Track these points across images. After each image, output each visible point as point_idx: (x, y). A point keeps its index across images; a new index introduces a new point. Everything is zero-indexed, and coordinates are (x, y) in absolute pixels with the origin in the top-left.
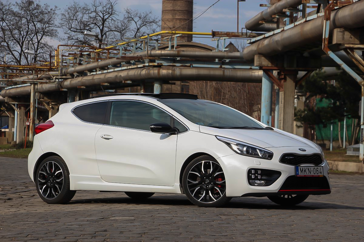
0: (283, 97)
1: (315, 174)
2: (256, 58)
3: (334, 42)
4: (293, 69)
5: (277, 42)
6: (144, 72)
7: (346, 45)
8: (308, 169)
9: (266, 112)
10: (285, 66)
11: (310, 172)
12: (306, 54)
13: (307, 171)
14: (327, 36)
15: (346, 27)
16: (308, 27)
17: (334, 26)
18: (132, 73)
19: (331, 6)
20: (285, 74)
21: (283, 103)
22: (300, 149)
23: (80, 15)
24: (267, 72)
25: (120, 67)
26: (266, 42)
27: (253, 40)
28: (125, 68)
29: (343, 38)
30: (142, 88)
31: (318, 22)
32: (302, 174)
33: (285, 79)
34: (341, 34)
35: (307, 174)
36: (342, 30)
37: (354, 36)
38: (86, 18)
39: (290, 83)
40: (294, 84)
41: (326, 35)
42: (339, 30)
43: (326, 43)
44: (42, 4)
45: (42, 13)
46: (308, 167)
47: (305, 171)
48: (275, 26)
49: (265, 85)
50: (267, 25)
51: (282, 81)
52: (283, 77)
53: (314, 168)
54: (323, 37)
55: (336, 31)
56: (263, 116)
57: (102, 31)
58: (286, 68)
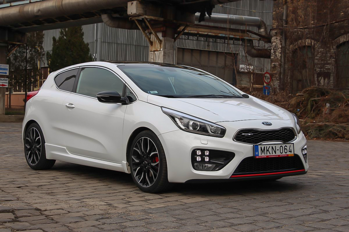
1: (282, 153)
8: (271, 148)
22: (263, 123)
32: (263, 155)
35: (271, 154)
46: (272, 145)
47: (267, 150)
53: (281, 146)
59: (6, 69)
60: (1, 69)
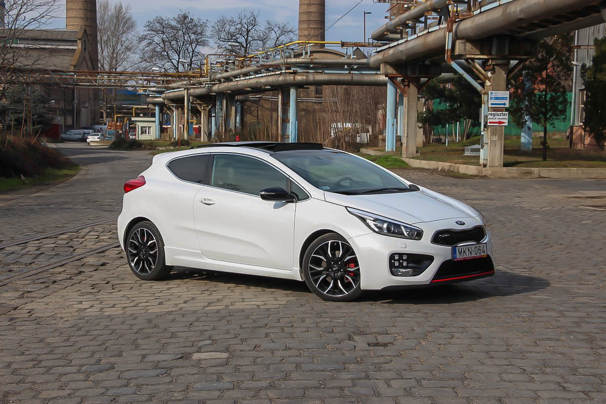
0: (407, 102)
1: (476, 254)
2: (382, 66)
3: (457, 53)
4: (416, 76)
5: (401, 51)
6: (281, 78)
7: (467, 56)
8: (467, 250)
9: (392, 116)
10: (409, 73)
11: (471, 253)
12: (427, 62)
13: (467, 252)
14: (450, 48)
15: (468, 39)
16: (431, 38)
17: (456, 37)
18: (271, 79)
19: (453, 19)
20: (409, 80)
21: (407, 107)
22: (457, 223)
23: (227, 27)
24: (392, 79)
25: (261, 73)
26: (391, 51)
27: (379, 49)
28: (265, 74)
29: (465, 49)
30: (280, 92)
31: (441, 33)
32: (461, 257)
33: (408, 85)
34: (463, 45)
35: (467, 255)
36: (464, 41)
37: (475, 47)
38: (232, 29)
39: (413, 89)
40: (417, 90)
41: (448, 46)
42: (461, 41)
43: (449, 54)
44: (195, 18)
45: (195, 26)
46: (468, 246)
47: (464, 252)
48: (399, 36)
49: (390, 89)
50: (391, 36)
51: (406, 87)
52: (407, 83)
53: (476, 247)
54: (446, 48)
55: (458, 42)
56: (388, 120)
57: (246, 40)
58: (410, 76)
59: (506, 98)
60: (497, 98)
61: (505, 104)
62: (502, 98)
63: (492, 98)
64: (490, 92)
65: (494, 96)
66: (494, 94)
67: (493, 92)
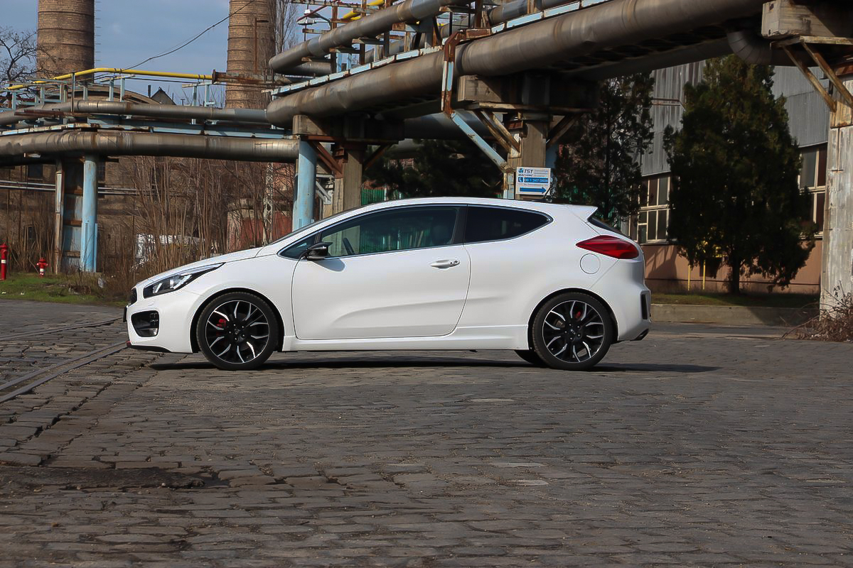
0: (342, 187)
2: (296, 120)
3: (461, 97)
4: (359, 140)
5: (339, 93)
6: (65, 139)
7: (481, 104)
9: (306, 214)
10: (346, 135)
14: (449, 88)
15: (485, 74)
16: (407, 71)
17: (460, 72)
18: (41, 140)
19: (456, 39)
20: (344, 147)
21: (342, 197)
26: (317, 93)
27: (284, 89)
28: (26, 130)
29: (476, 91)
30: (60, 167)
33: (345, 157)
34: (473, 84)
36: (474, 78)
37: (492, 89)
39: (353, 166)
40: (361, 165)
41: (447, 86)
42: (469, 77)
43: (448, 99)
48: (327, 67)
49: (304, 164)
51: (341, 161)
52: (342, 153)
54: (443, 90)
55: (463, 80)
58: (347, 139)
59: (545, 180)
60: (530, 180)
61: (543, 190)
62: (539, 180)
63: (522, 179)
64: (518, 168)
65: (525, 175)
66: (524, 172)
67: (524, 168)
